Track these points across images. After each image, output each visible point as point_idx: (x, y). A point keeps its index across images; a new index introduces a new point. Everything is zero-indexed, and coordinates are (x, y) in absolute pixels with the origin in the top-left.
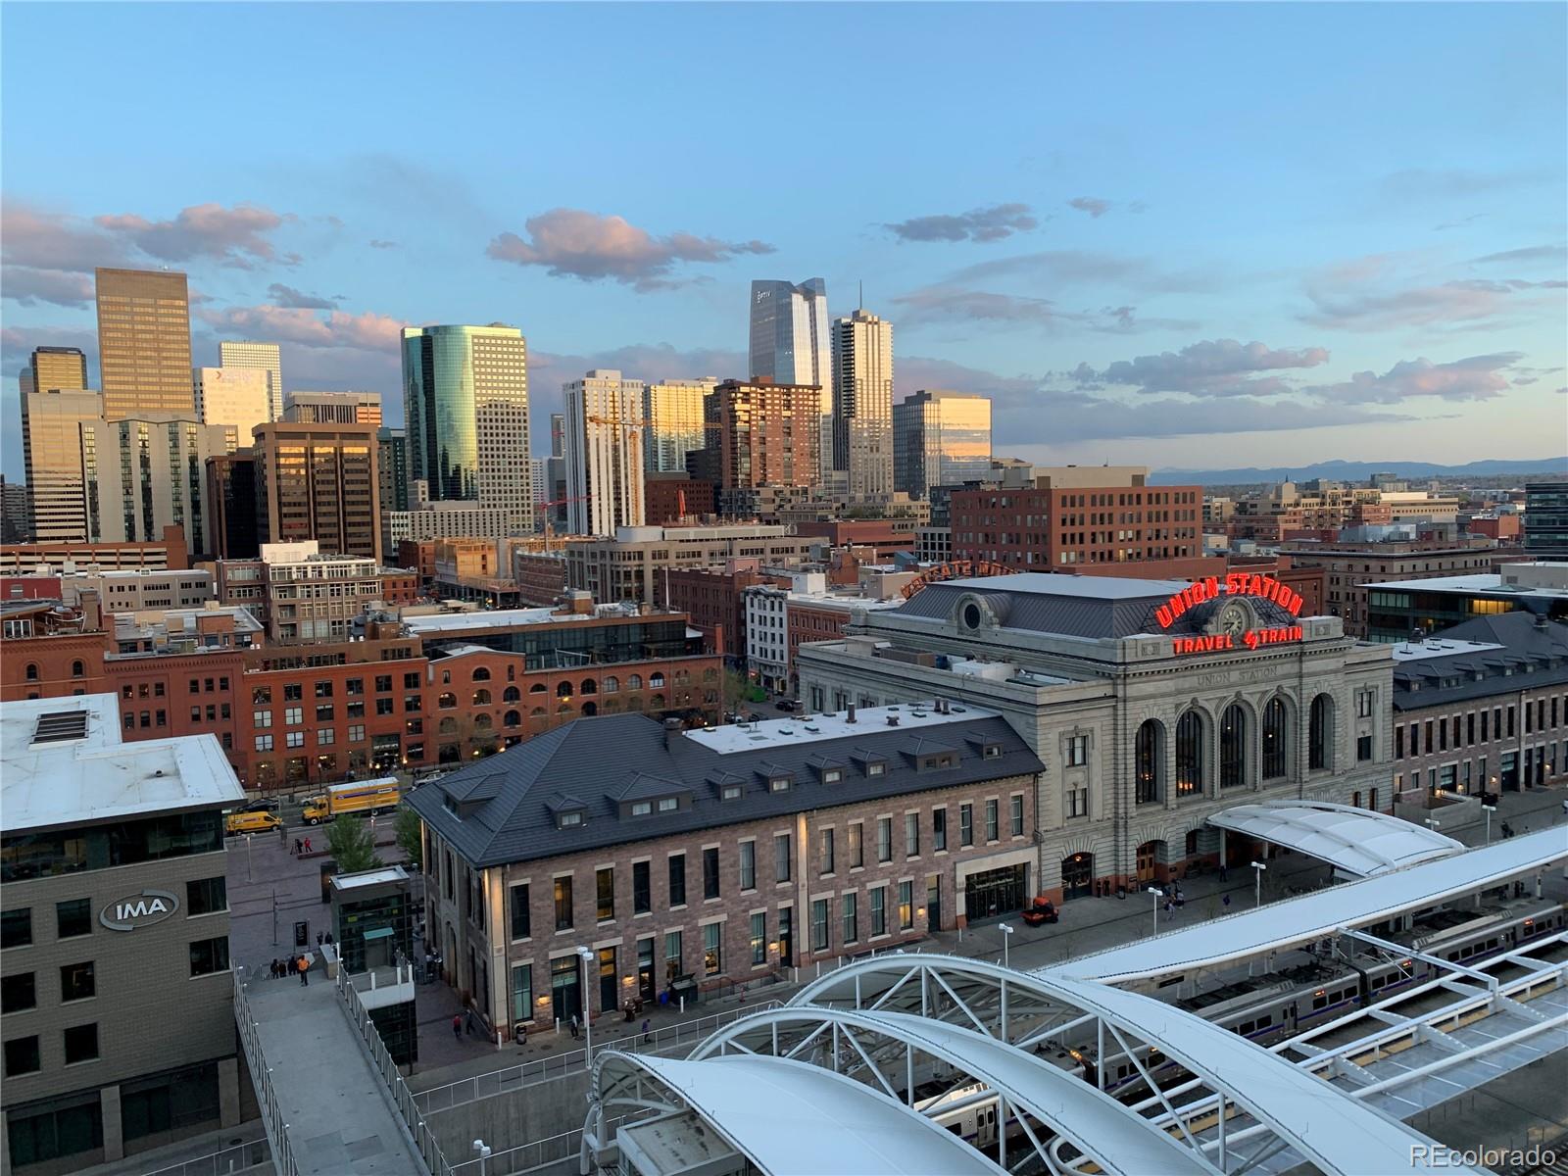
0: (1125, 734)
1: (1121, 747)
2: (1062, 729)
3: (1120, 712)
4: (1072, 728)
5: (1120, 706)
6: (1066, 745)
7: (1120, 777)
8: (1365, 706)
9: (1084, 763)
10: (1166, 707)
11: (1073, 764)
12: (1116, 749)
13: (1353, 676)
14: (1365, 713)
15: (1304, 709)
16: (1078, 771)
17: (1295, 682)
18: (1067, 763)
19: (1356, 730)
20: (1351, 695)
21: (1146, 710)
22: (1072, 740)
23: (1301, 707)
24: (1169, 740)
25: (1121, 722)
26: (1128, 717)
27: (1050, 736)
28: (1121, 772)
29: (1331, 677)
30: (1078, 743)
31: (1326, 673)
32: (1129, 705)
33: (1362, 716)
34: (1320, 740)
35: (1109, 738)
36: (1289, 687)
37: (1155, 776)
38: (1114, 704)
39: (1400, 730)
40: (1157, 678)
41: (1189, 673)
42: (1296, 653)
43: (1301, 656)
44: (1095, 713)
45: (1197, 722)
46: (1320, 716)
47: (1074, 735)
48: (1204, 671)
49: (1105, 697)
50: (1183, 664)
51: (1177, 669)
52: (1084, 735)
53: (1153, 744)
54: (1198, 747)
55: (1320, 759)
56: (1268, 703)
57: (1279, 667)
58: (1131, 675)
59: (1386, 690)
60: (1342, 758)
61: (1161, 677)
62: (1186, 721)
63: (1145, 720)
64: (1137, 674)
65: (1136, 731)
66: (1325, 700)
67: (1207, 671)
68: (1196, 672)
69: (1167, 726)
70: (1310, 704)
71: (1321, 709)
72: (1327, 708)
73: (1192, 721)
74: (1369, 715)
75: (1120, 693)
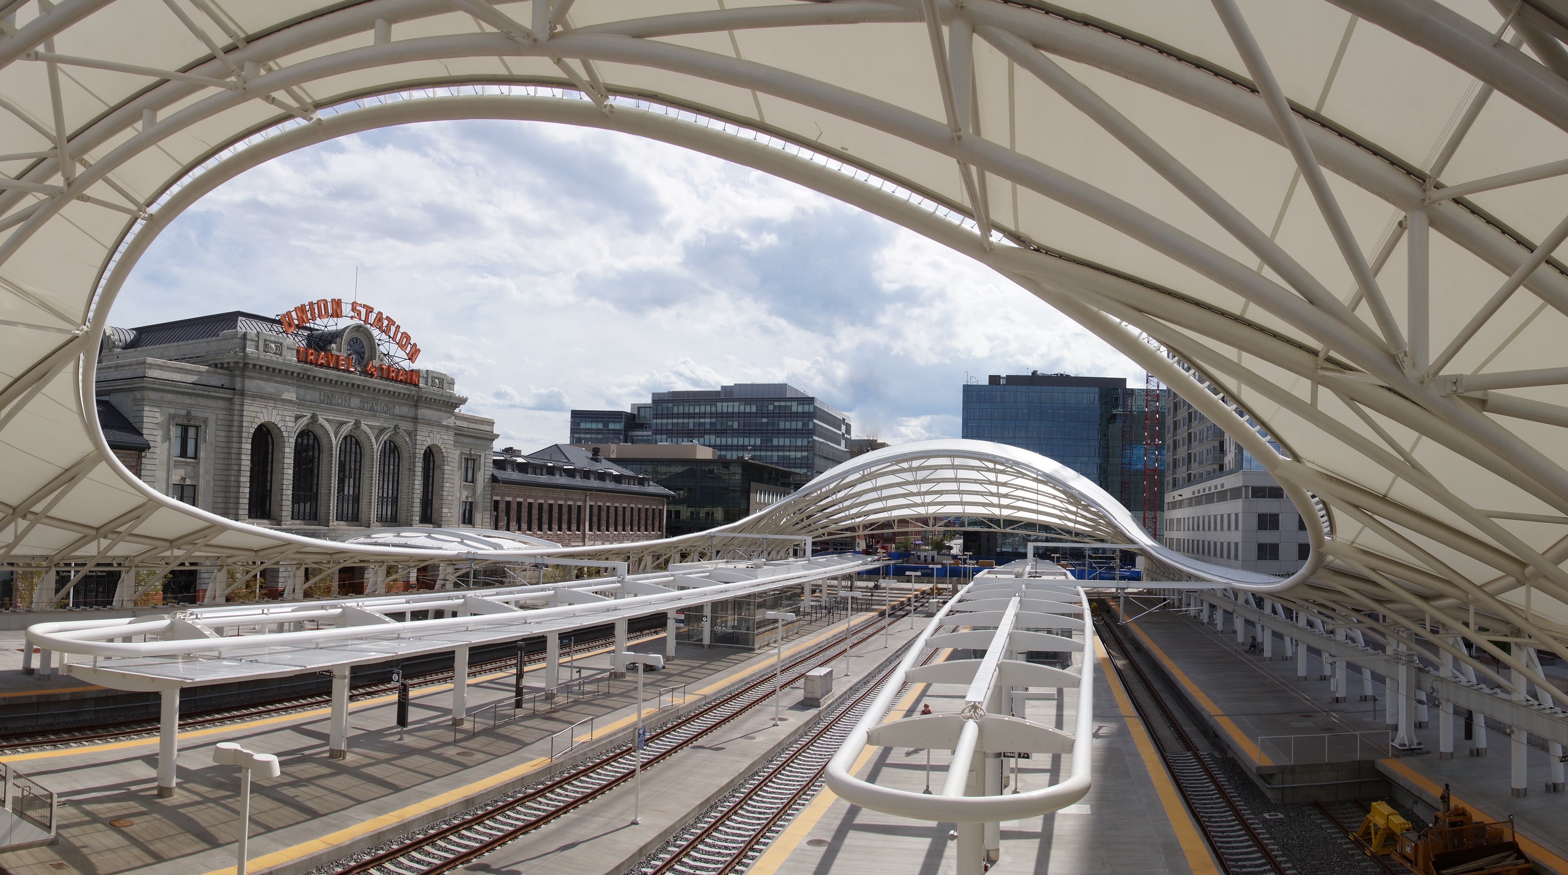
0: (241, 432)
1: (236, 445)
2: (172, 411)
3: (236, 407)
4: (184, 412)
5: (237, 399)
6: (178, 431)
7: (233, 479)
8: (470, 470)
9: (196, 456)
10: (286, 414)
11: (183, 454)
12: (230, 448)
13: (461, 438)
14: (469, 478)
15: (418, 455)
16: (188, 464)
17: (410, 426)
18: (177, 451)
19: (461, 492)
20: (457, 457)
21: (265, 412)
22: (184, 429)
23: (415, 453)
24: (287, 450)
25: (236, 418)
26: (245, 414)
28: (234, 473)
30: (191, 432)
32: (247, 401)
33: (466, 481)
34: (430, 494)
35: (223, 434)
36: (406, 431)
37: (270, 491)
38: (231, 396)
39: (496, 503)
40: (278, 379)
41: (310, 385)
42: (413, 396)
43: (417, 401)
44: (210, 403)
45: (316, 445)
46: (431, 471)
47: (185, 422)
48: (325, 388)
49: (222, 387)
50: (305, 370)
51: (298, 374)
52: (197, 424)
53: (270, 455)
54: (316, 472)
55: (429, 514)
56: (385, 442)
57: (397, 407)
58: (251, 366)
59: (487, 461)
60: (449, 515)
61: (282, 380)
62: (305, 442)
63: (263, 421)
64: (258, 367)
65: (252, 431)
66: (436, 455)
67: (329, 388)
68: (317, 386)
69: (285, 434)
70: (423, 452)
71: (431, 464)
72: (437, 463)
73: (311, 442)
74: (473, 482)
75: (238, 386)
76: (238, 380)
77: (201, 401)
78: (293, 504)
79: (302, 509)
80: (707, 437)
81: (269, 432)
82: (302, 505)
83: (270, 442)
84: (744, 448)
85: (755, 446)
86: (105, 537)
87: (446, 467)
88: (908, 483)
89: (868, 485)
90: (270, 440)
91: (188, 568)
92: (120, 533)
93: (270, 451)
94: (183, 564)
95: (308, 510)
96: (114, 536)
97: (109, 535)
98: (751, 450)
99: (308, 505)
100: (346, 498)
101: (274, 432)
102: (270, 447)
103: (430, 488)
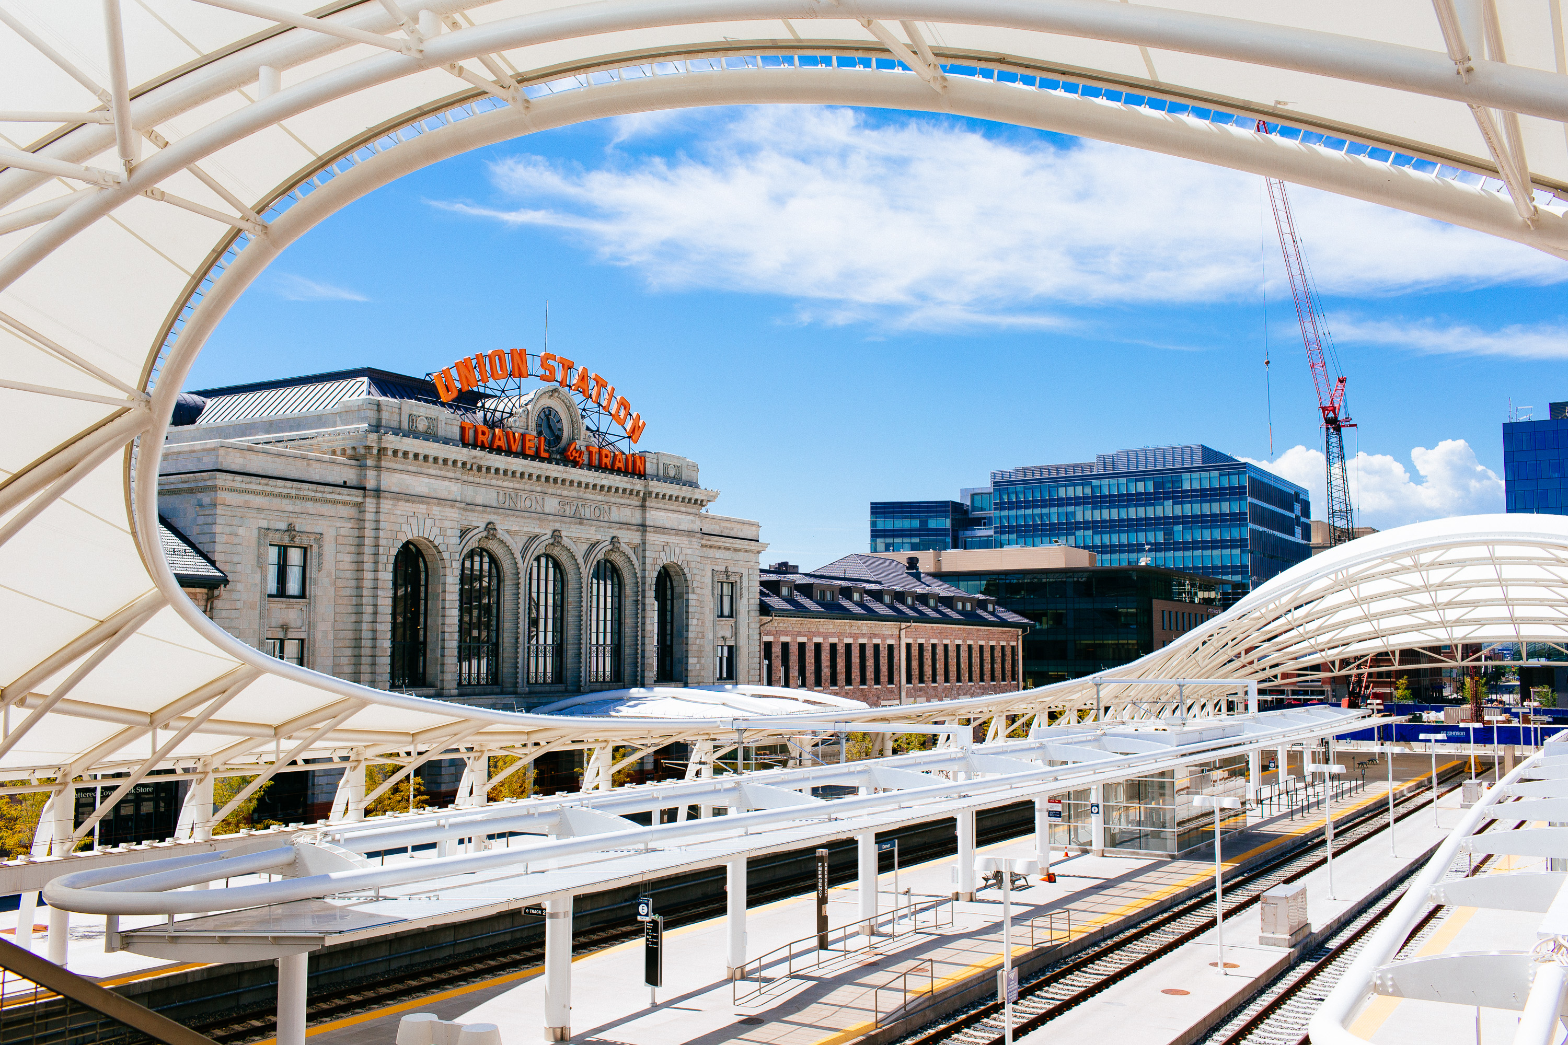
0: (376, 554)
1: (368, 575)
2: (264, 524)
3: (369, 516)
4: (283, 526)
5: (370, 503)
6: (273, 554)
7: (365, 626)
8: (726, 601)
9: (303, 595)
10: (447, 524)
11: (282, 592)
12: (359, 579)
13: (711, 552)
14: (726, 611)
15: (648, 580)
16: (289, 606)
17: (636, 538)
18: (272, 587)
19: (715, 632)
20: (708, 579)
21: (413, 521)
22: (283, 551)
23: (644, 577)
24: (449, 580)
25: (369, 533)
26: (382, 525)
27: (241, 531)
28: (367, 617)
29: (684, 541)
30: (295, 556)
31: (678, 532)
32: (386, 505)
33: (722, 616)
34: (668, 637)
35: (348, 558)
36: (628, 544)
37: (425, 643)
38: (360, 500)
39: (768, 646)
40: (433, 472)
41: (482, 481)
42: (638, 492)
43: (644, 500)
44: (325, 509)
45: (494, 571)
46: (669, 602)
47: (286, 541)
48: (505, 484)
49: (345, 485)
50: (474, 457)
51: (464, 464)
52: (305, 544)
53: (423, 589)
54: (494, 611)
55: (668, 668)
56: (598, 562)
57: (614, 509)
58: (390, 453)
59: (752, 584)
60: (698, 667)
61: (439, 473)
62: (477, 566)
63: (410, 537)
64: (400, 454)
65: (394, 552)
66: (675, 579)
67: (511, 485)
68: (494, 482)
69: (446, 555)
70: (655, 574)
71: (669, 592)
72: (678, 590)
73: (486, 566)
74: (731, 616)
75: (371, 484)
76: (371, 474)
77: (311, 507)
78: (460, 661)
79: (474, 670)
80: (1079, 533)
81: (419, 553)
82: (474, 662)
83: (422, 569)
84: (1139, 548)
85: (1156, 544)
86: (166, 727)
87: (691, 596)
88: (1413, 590)
89: (1345, 596)
90: (422, 565)
91: (301, 767)
92: (192, 719)
93: (423, 582)
94: (294, 763)
95: (484, 669)
96: (183, 724)
97: (173, 723)
98: (1150, 550)
99: (484, 662)
100: (541, 648)
101: (429, 553)
102: (423, 576)
103: (669, 627)
